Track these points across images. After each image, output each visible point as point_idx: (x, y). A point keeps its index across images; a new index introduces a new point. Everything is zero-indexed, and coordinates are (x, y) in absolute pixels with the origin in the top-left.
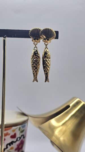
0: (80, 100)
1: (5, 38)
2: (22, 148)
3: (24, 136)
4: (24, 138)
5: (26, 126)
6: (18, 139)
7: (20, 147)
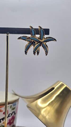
0: (63, 83)
1: (8, 34)
2: (13, 122)
3: (15, 113)
4: (15, 114)
5: (17, 105)
6: (10, 115)
7: (11, 121)
